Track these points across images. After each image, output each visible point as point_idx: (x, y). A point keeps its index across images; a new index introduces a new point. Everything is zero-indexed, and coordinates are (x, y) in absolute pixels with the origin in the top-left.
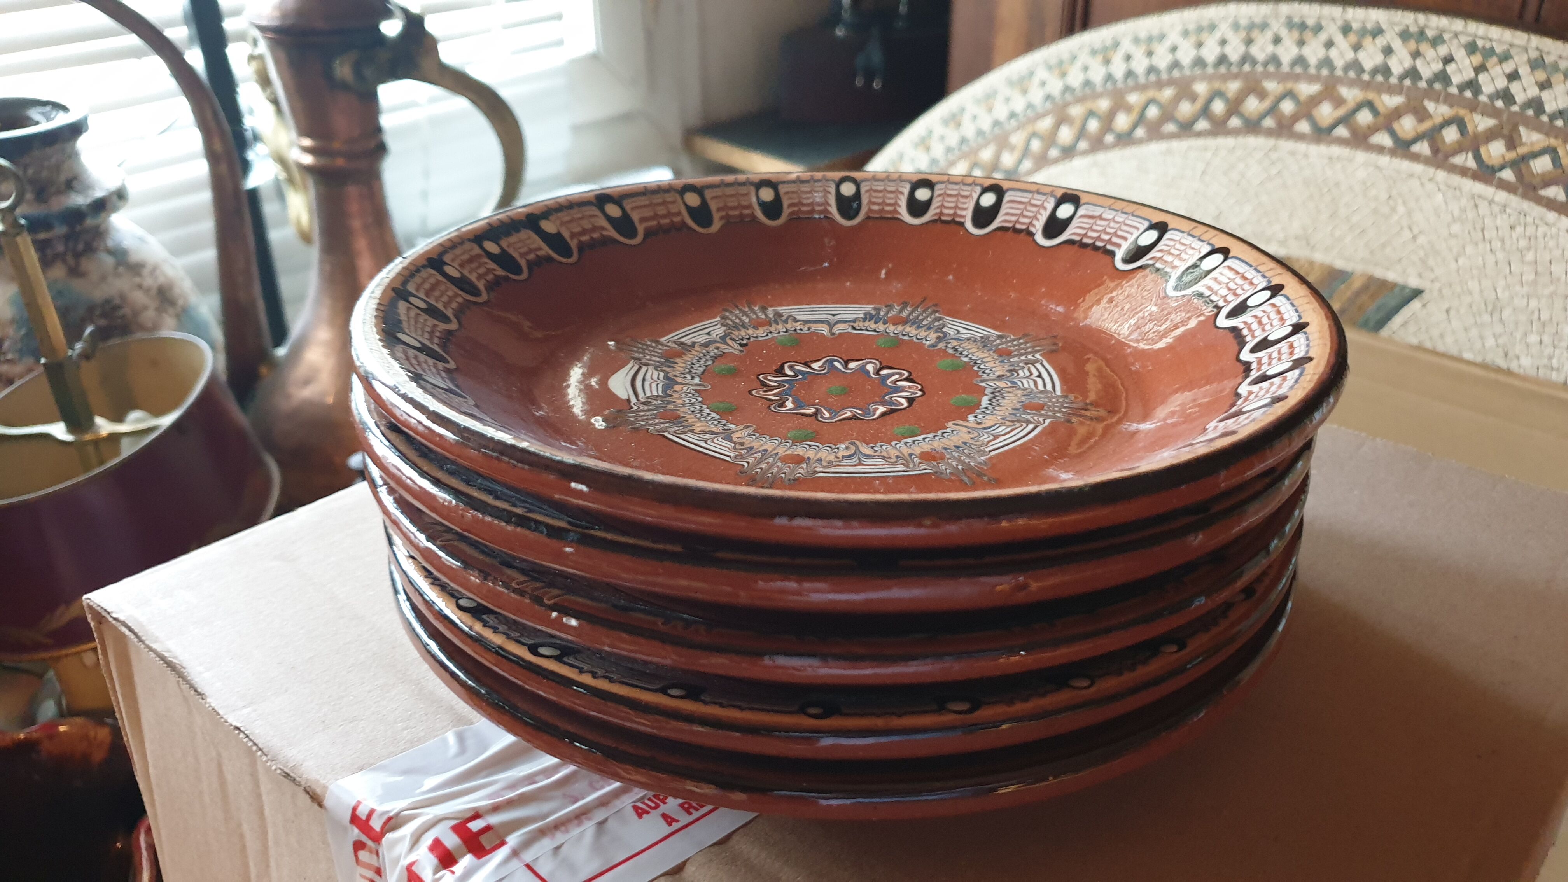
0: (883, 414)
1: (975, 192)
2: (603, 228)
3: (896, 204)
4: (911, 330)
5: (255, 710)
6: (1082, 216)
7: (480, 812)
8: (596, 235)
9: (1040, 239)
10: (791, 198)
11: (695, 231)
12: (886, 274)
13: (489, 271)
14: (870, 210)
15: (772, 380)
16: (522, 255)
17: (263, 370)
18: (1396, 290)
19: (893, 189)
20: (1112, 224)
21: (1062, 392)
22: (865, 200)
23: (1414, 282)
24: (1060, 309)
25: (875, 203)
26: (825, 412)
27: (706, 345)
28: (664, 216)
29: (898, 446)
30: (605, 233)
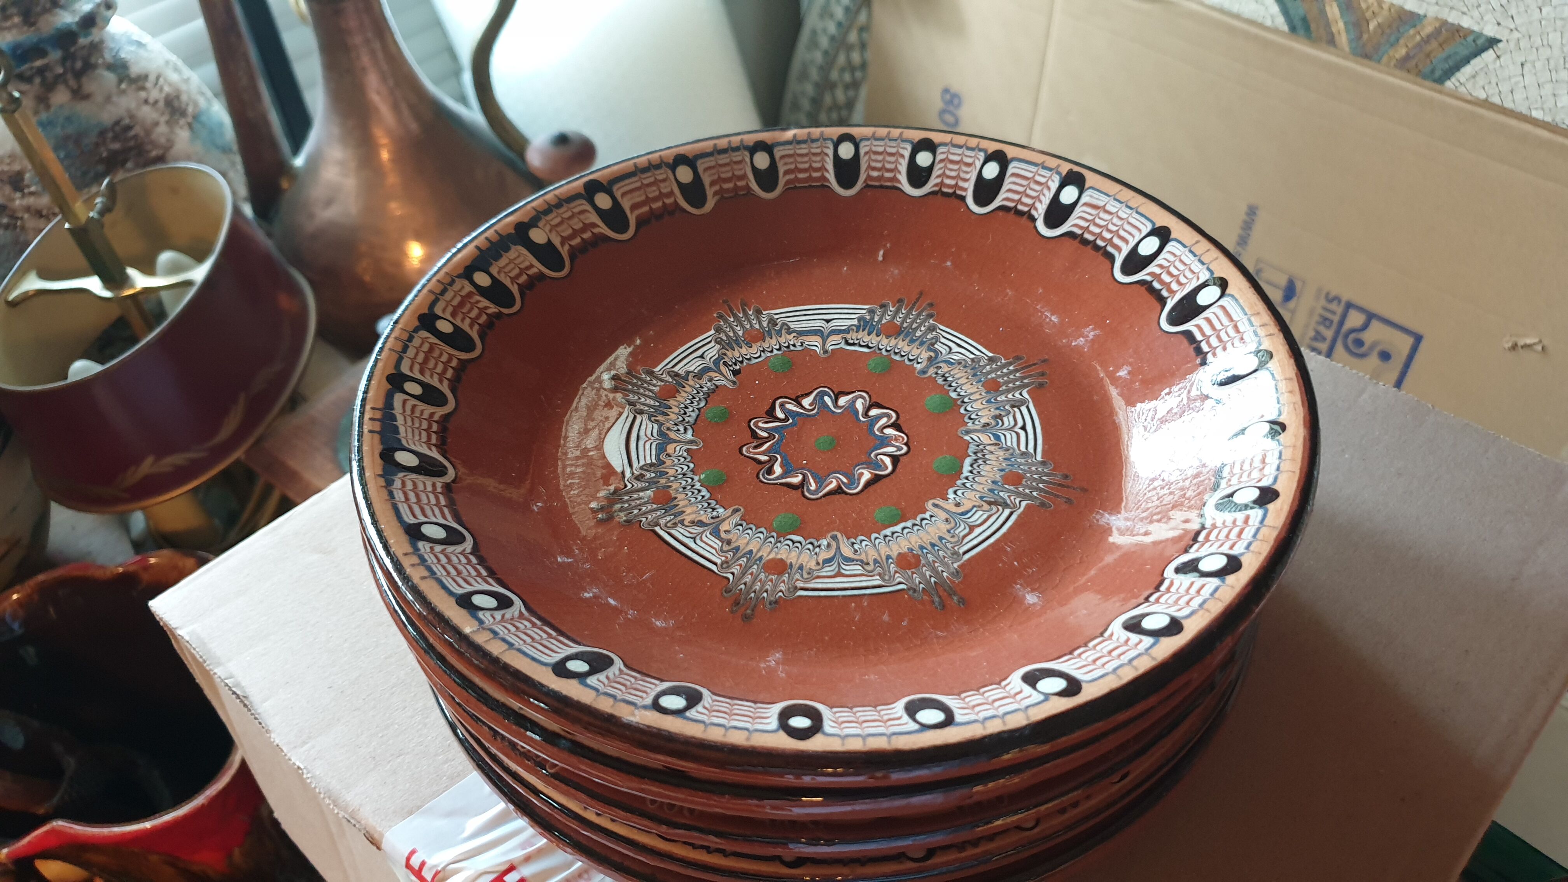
0: (868, 484)
1: (979, 159)
2: (595, 225)
3: (895, 170)
4: (902, 345)
5: (313, 747)
6: (1085, 204)
7: (515, 864)
8: (587, 235)
9: (1040, 225)
10: (786, 164)
11: (688, 212)
12: (884, 256)
13: (482, 310)
14: (869, 177)
15: (763, 427)
16: (513, 280)
17: (285, 184)
18: (1470, 39)
19: (893, 150)
20: (1115, 220)
21: (1042, 458)
22: (863, 166)
23: (1490, 31)
24: (1054, 319)
25: (874, 169)
26: (812, 481)
27: (699, 376)
28: (655, 199)
29: (877, 541)
30: (596, 230)
